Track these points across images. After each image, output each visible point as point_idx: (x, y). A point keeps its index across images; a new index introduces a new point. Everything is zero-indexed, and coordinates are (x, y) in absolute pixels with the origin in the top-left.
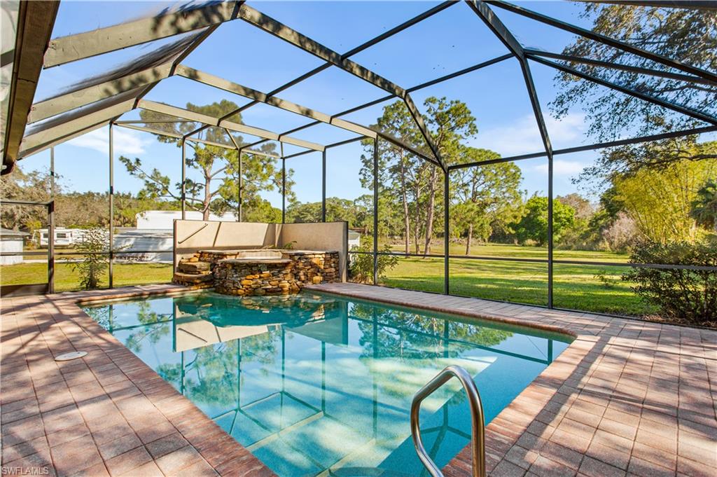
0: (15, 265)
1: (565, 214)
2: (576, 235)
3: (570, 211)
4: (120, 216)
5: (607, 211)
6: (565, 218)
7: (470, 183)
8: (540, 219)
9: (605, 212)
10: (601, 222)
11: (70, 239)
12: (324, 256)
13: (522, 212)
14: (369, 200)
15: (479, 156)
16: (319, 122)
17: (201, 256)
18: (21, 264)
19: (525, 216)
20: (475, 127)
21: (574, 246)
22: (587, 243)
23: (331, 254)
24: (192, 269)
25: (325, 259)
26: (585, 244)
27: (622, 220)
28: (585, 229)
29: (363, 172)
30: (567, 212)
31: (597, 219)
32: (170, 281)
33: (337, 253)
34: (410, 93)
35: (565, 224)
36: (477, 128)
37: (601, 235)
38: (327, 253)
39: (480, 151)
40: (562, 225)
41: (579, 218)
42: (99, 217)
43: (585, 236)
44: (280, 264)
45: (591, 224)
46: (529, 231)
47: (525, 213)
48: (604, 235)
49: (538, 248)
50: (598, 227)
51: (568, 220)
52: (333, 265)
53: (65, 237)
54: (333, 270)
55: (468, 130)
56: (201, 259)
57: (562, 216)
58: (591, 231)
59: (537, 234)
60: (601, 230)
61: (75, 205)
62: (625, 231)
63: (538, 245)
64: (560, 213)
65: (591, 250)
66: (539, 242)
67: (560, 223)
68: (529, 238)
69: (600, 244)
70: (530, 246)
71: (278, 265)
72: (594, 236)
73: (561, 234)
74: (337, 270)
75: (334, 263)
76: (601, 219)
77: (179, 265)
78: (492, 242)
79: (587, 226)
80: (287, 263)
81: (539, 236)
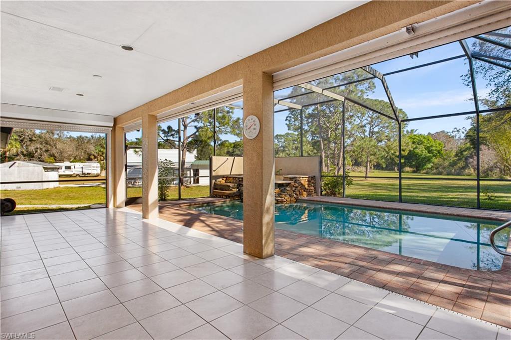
0: (54, 188)
1: (436, 147)
2: (446, 163)
3: (440, 144)
4: (103, 153)
5: (471, 145)
6: (436, 150)
7: (367, 125)
8: (416, 152)
9: (468, 145)
10: (465, 153)
11: (74, 170)
12: (307, 179)
13: (410, 147)
14: (282, 139)
15: (376, 105)
16: (314, 92)
17: (226, 179)
18: (58, 187)
19: (412, 149)
20: (373, 84)
21: (445, 173)
22: (455, 170)
23: (312, 177)
24: (227, 188)
25: (308, 181)
26: (453, 171)
27: (484, 151)
28: (452, 159)
29: (289, 118)
30: (437, 145)
31: (461, 152)
32: (209, 196)
33: (315, 176)
34: (385, 77)
35: (436, 155)
36: (375, 84)
37: (466, 163)
38: (309, 177)
39: (376, 100)
40: (434, 156)
41: (446, 150)
42: (88, 154)
43: (453, 164)
44: (285, 184)
45: (456, 155)
46: (407, 161)
47: (412, 147)
48: (470, 163)
49: (415, 174)
50: (463, 157)
51: (439, 152)
52: (312, 184)
53: (70, 169)
54: (313, 188)
55: (367, 87)
56: (227, 181)
57: (434, 148)
58: (458, 160)
59: (414, 163)
60: (466, 159)
61: (73, 145)
62: (487, 160)
63: (414, 172)
64: (431, 146)
65: (458, 174)
66: (415, 169)
67: (431, 155)
68: (408, 166)
69: (466, 170)
70: (408, 172)
71: (285, 185)
72: (461, 164)
73: (433, 163)
74: (315, 188)
75: (313, 183)
76: (465, 151)
77: (214, 185)
78: (376, 169)
79: (453, 156)
80: (289, 184)
81: (415, 164)
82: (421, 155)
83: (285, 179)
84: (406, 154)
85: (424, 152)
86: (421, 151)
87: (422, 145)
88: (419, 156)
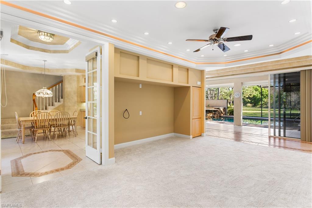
1: (265, 92)
19: (254, 94)
23: (224, 108)
31: (280, 95)
35: (266, 97)
51: (267, 95)
52: (224, 111)
64: (263, 92)
67: (263, 97)
70: (249, 106)
73: (264, 101)
80: (218, 110)
81: (254, 102)
82: (257, 97)
83: (215, 108)
84: (252, 97)
85: (259, 95)
86: (257, 95)
87: (257, 91)
88: (256, 97)
